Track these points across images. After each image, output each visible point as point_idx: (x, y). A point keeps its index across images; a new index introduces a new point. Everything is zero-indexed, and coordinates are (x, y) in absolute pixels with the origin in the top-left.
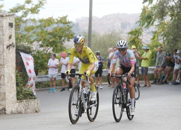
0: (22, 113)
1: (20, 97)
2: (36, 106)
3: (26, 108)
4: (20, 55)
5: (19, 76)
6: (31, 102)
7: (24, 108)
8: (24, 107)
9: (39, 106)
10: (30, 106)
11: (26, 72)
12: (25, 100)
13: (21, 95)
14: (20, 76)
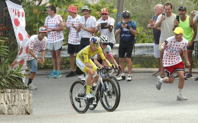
0: (4, 114)
1: (2, 84)
2: (27, 102)
3: (11, 105)
4: (6, 6)
5: (3, 43)
6: (19, 94)
7: (7, 104)
8: (8, 102)
9: (31, 103)
10: (17, 101)
11: (15, 38)
12: (9, 90)
13: (4, 80)
14: (4, 45)
